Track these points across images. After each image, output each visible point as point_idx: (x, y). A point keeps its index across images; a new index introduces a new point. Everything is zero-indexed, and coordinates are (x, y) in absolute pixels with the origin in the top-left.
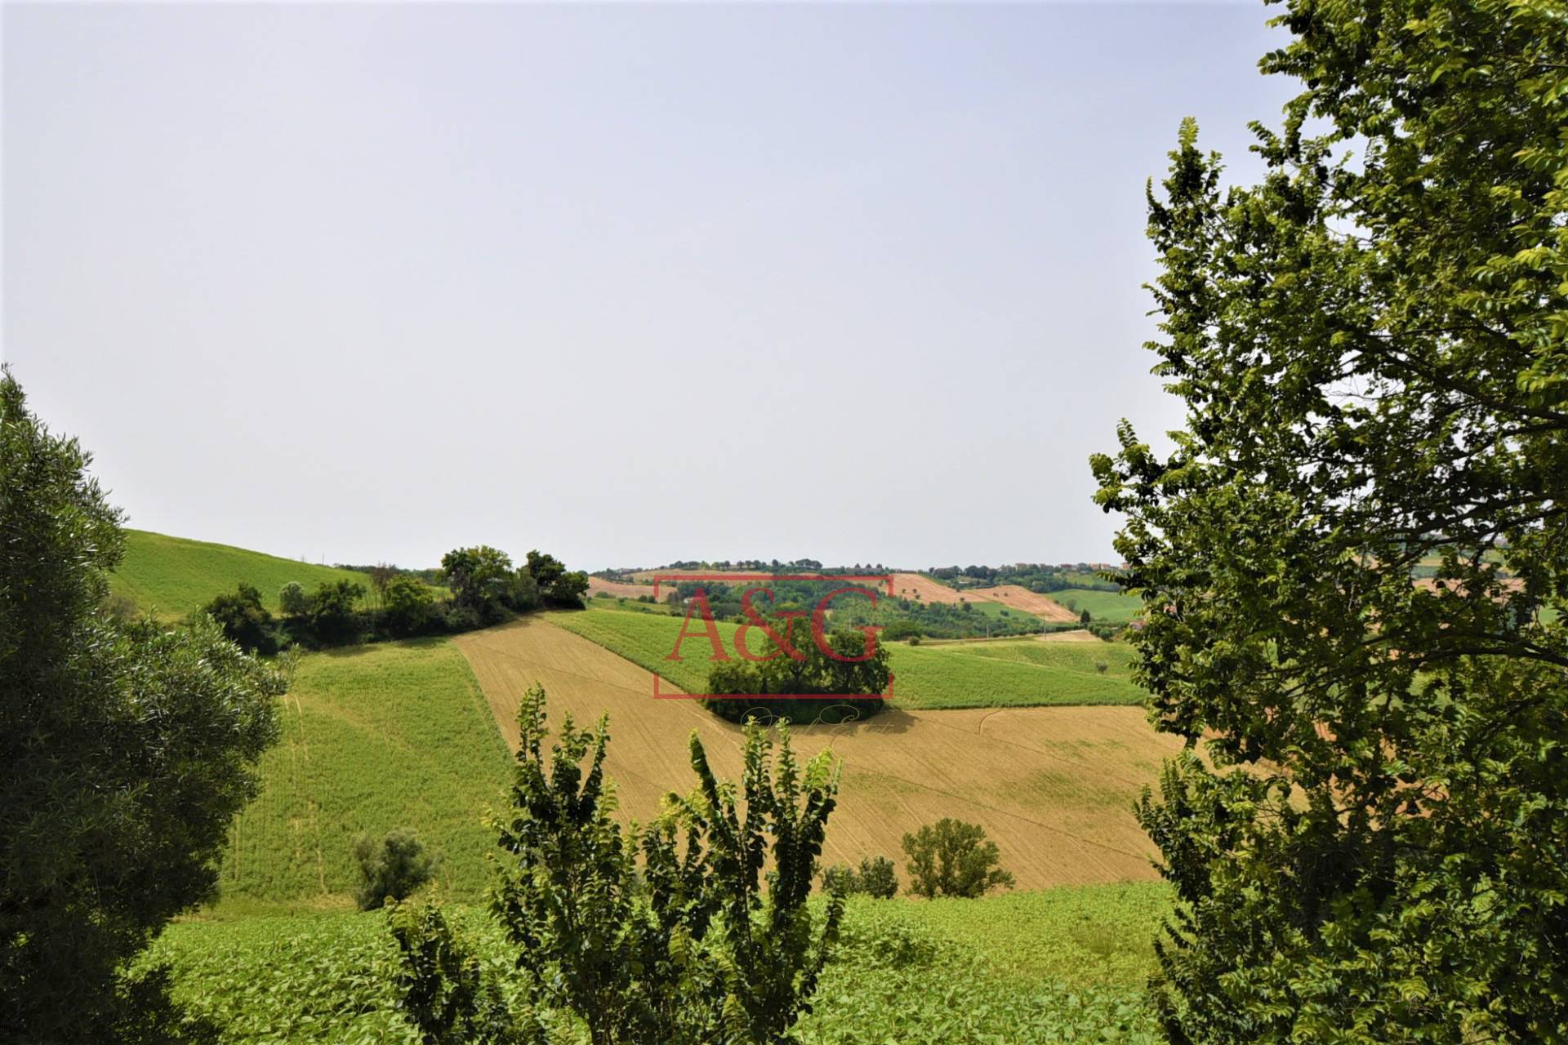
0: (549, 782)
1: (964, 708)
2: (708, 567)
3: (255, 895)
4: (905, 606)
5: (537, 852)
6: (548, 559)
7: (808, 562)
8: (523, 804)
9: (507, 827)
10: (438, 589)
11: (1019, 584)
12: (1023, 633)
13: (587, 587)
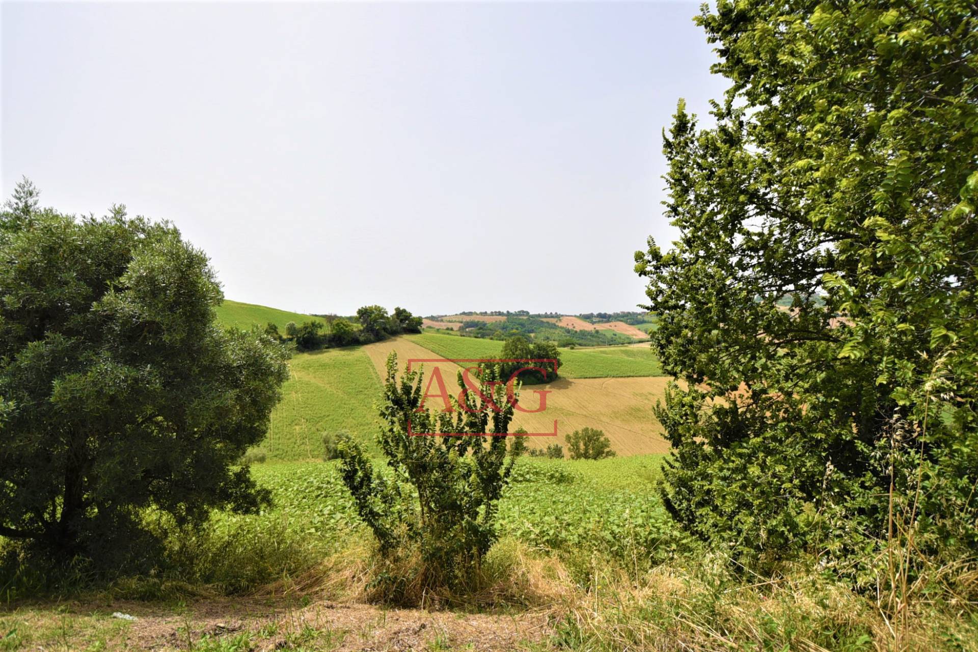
0: (399, 391)
1: (595, 378)
2: (477, 314)
3: (280, 458)
4: (568, 331)
5: (395, 419)
6: (404, 311)
7: (523, 312)
8: (389, 399)
9: (383, 409)
10: (355, 325)
11: (622, 321)
12: (623, 344)
13: (422, 323)
